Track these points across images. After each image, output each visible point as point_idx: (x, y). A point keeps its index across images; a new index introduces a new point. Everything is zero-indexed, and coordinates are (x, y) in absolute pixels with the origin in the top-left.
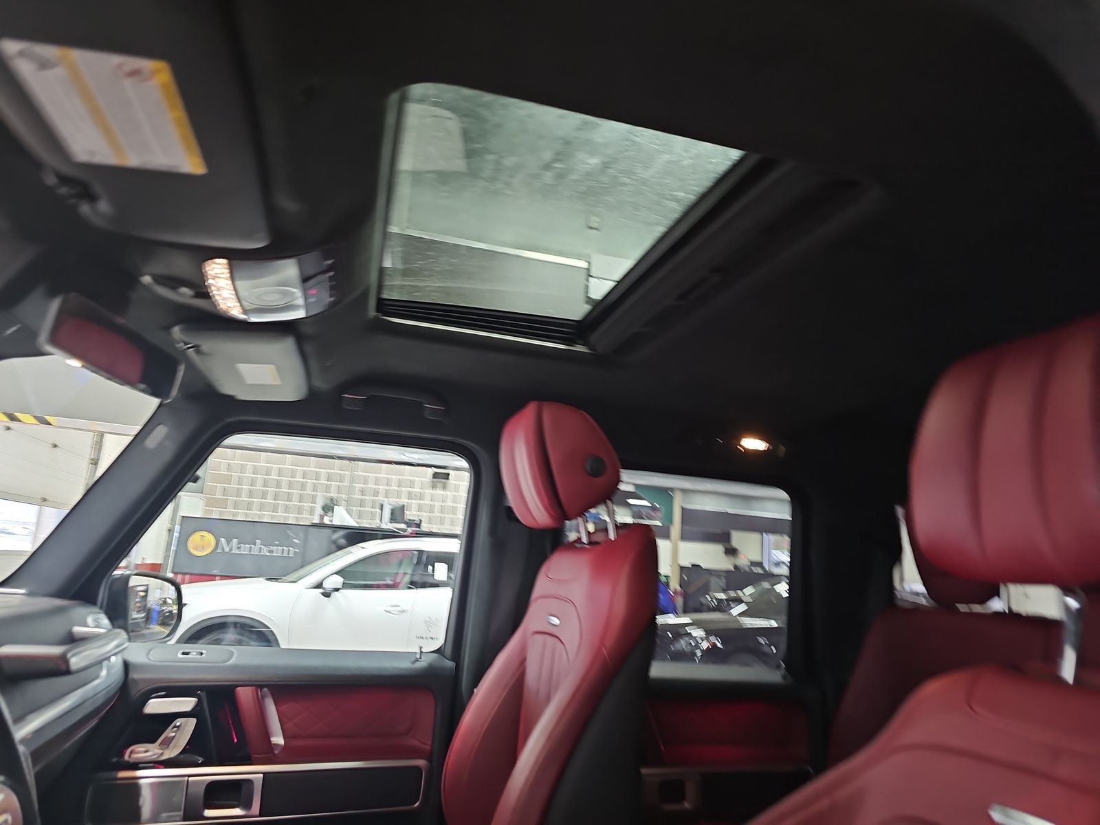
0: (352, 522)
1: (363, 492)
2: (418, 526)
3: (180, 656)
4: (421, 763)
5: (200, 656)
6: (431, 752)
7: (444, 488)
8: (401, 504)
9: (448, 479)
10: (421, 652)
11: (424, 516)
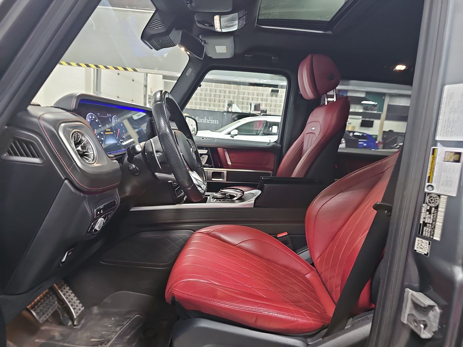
0: (239, 111)
1: (243, 98)
2: (266, 112)
3: (201, 139)
4: (270, 172)
5: (206, 139)
6: (274, 169)
7: (276, 96)
8: (259, 103)
9: (278, 92)
10: (270, 142)
11: (268, 108)
